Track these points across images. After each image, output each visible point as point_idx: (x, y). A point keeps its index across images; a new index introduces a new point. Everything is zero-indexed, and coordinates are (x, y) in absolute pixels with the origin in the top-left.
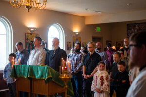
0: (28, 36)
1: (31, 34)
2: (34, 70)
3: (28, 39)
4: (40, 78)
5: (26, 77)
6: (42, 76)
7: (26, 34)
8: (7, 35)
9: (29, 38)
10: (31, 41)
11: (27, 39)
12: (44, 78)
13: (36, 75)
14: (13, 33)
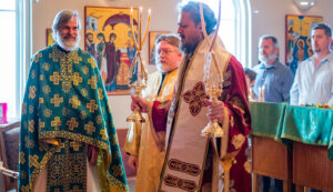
0: (292, 23)
1: (301, 17)
2: (298, 121)
3: (291, 31)
4: (313, 143)
5: (276, 138)
6: (319, 137)
7: (286, 17)
8: (236, 21)
9: (296, 29)
10: (301, 37)
11: (289, 31)
12: (325, 144)
13: (303, 132)
14: (253, 14)
